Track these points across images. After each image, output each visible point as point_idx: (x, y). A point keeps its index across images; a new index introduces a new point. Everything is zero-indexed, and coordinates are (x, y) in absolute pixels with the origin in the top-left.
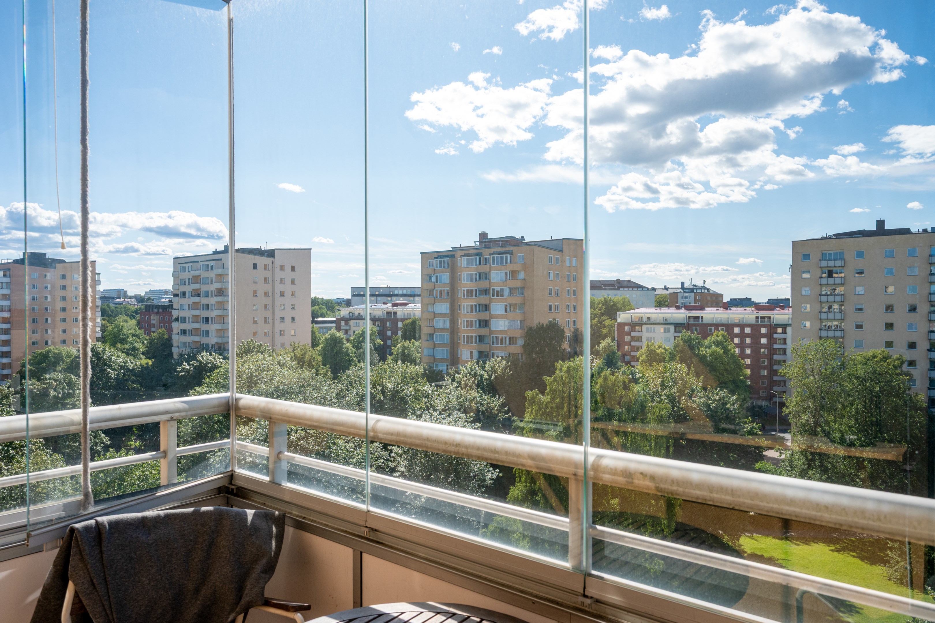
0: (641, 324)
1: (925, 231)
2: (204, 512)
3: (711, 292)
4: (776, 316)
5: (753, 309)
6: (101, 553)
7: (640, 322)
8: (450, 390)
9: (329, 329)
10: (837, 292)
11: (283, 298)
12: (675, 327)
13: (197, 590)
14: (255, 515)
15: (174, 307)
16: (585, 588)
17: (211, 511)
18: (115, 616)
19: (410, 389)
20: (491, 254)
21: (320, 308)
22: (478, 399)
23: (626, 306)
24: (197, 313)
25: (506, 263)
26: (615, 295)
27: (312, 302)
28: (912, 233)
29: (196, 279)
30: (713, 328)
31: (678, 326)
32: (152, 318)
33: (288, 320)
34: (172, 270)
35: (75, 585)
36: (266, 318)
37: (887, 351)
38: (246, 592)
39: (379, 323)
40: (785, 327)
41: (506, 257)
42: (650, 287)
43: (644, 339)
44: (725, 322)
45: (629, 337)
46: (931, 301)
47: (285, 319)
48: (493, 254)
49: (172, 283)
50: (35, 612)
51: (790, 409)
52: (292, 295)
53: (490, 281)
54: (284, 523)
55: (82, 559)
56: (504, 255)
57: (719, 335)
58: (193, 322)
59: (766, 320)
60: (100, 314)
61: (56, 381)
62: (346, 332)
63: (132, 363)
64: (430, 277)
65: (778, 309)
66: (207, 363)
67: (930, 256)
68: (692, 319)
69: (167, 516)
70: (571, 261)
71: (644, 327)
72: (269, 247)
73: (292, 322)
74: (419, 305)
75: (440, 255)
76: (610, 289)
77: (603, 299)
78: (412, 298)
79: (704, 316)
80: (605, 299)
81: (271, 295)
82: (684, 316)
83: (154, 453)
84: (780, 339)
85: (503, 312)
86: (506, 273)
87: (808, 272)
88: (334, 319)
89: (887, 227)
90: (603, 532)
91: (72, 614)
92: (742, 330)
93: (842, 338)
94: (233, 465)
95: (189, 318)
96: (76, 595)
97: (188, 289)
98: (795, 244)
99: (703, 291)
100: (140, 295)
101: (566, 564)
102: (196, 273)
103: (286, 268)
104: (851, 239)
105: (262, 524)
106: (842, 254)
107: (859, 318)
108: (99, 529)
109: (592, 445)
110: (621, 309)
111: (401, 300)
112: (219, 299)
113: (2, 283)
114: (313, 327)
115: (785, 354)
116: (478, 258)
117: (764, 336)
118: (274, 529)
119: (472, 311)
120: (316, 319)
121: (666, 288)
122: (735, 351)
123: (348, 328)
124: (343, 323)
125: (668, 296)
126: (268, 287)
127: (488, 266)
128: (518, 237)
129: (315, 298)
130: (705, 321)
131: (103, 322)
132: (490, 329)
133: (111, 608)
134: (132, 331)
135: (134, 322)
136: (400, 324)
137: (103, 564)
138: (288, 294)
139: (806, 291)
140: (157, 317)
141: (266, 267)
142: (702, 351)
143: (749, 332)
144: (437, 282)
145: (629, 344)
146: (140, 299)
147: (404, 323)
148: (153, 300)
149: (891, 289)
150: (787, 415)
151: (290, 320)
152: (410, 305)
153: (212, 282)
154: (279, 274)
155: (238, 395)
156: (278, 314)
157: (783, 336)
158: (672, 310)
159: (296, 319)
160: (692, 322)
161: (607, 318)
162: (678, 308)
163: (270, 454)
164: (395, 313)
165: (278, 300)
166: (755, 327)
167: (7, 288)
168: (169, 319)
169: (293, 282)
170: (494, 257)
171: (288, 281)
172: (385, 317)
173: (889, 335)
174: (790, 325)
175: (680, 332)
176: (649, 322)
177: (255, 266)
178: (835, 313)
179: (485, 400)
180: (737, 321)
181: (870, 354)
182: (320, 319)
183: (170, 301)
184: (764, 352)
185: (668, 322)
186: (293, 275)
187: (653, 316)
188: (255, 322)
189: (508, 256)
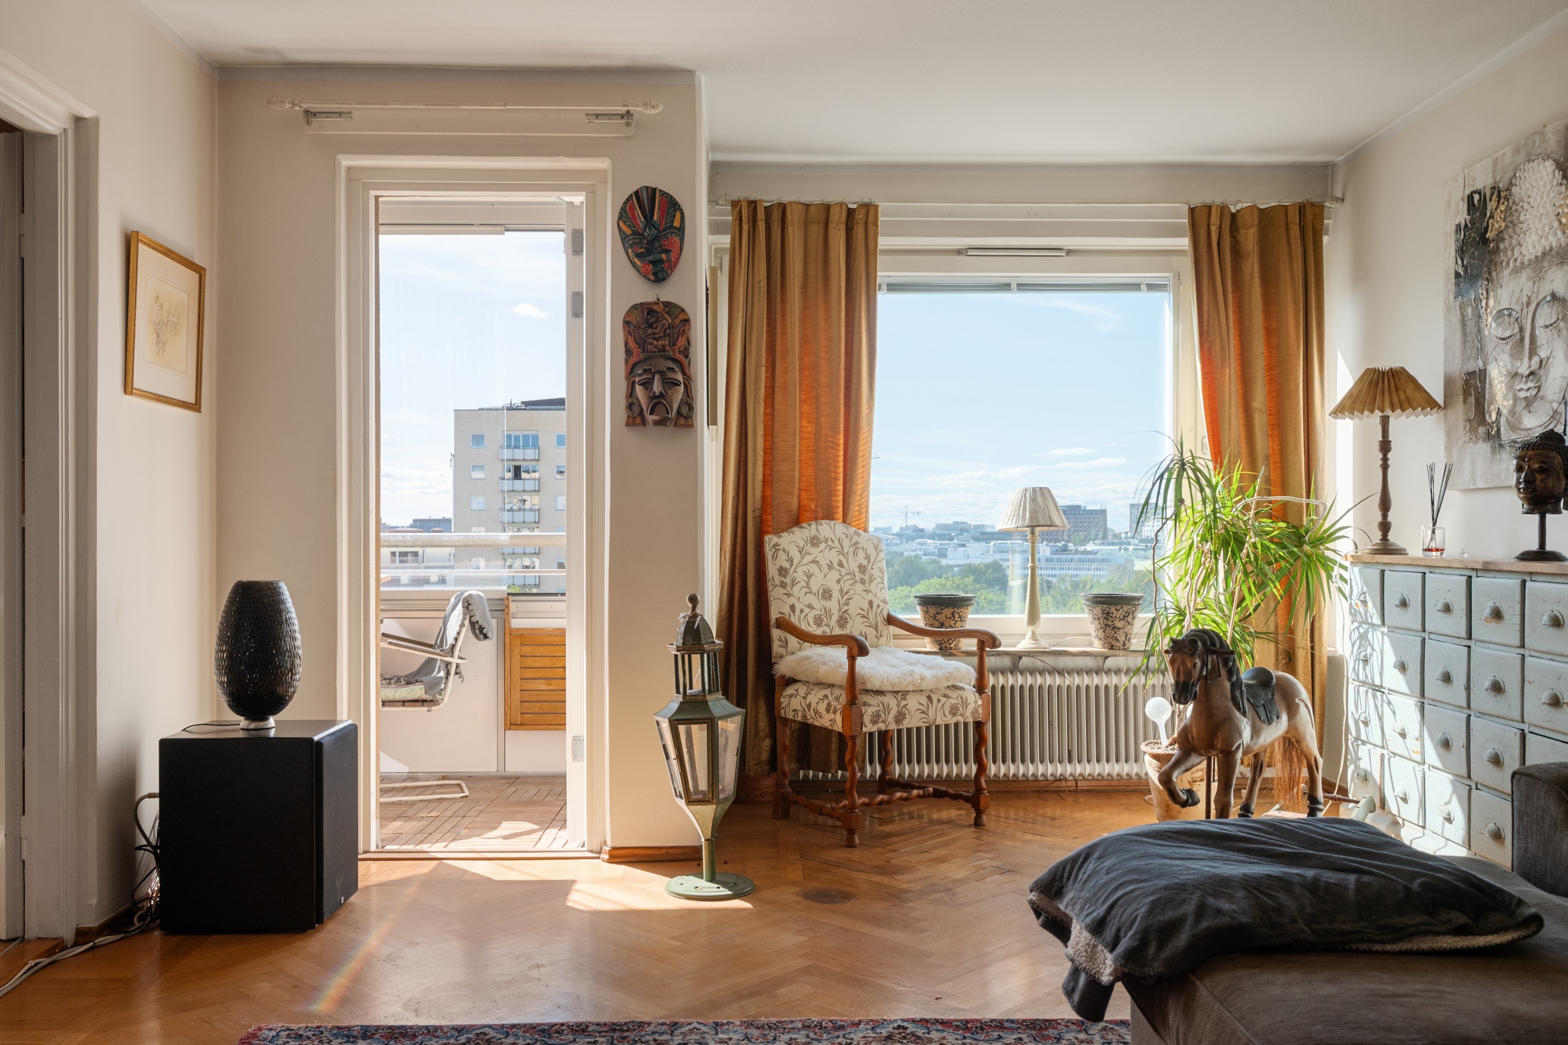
10: (528, 506)
87: (482, 468)
98: (459, 414)
104: (550, 413)
106: (536, 438)
139: (475, 502)
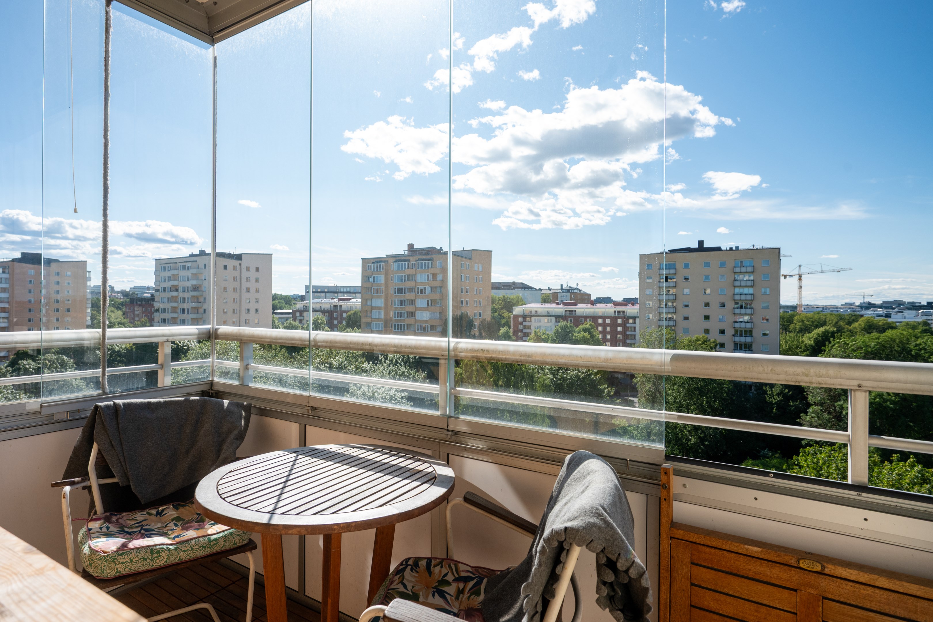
0: (531, 316)
1: (731, 249)
2: (193, 400)
3: (582, 292)
4: (628, 310)
5: (612, 305)
6: (118, 424)
7: (529, 314)
8: (384, 367)
9: (287, 319)
10: (670, 293)
11: (248, 293)
12: (556, 318)
13: (188, 452)
14: (229, 403)
15: (156, 300)
16: (448, 425)
17: (197, 400)
18: (128, 467)
19: (352, 366)
20: (417, 261)
21: (279, 302)
22: (406, 373)
23: (520, 302)
24: (175, 305)
25: (428, 267)
26: (512, 294)
27: (273, 297)
28: (722, 250)
29: (175, 277)
30: (583, 319)
31: (558, 318)
32: (136, 309)
33: (252, 311)
34: (154, 269)
35: (99, 445)
36: (234, 310)
37: (706, 335)
38: (223, 451)
39: (327, 314)
40: (634, 318)
41: (428, 263)
42: (538, 288)
43: (533, 328)
44: (592, 315)
45: (522, 326)
46: (735, 300)
47: (250, 310)
48: (418, 261)
49: (154, 280)
50: (68, 466)
51: (638, 379)
52: (256, 291)
53: (416, 282)
54: (250, 410)
55: (104, 427)
56: (427, 262)
57: (587, 325)
58: (172, 313)
59: (621, 313)
60: (90, 305)
61: (50, 361)
62: (301, 321)
63: (118, 346)
64: (369, 278)
65: (630, 305)
66: (183, 346)
67: (735, 267)
68: (568, 312)
69: (165, 402)
70: (478, 267)
71: (533, 318)
72: (237, 252)
73: (256, 313)
74: (360, 300)
75: (378, 261)
76: (508, 289)
77: (502, 296)
78: (354, 295)
79: (577, 310)
80: (504, 296)
81: (238, 290)
82: (562, 310)
83: (154, 365)
84: (631, 327)
85: (426, 306)
86: (428, 276)
87: (651, 278)
88: (291, 311)
89: (705, 246)
90: (459, 390)
91: (96, 465)
92: (604, 321)
93: (674, 326)
94: (213, 376)
95: (168, 309)
96: (99, 452)
97: (167, 285)
98: (642, 257)
99: (576, 291)
100: (125, 291)
101: (438, 413)
102: (175, 272)
103: (251, 269)
104: (681, 254)
105: (235, 410)
106: (674, 265)
107: (686, 312)
108: (116, 407)
109: (453, 337)
110: (515, 304)
111: (346, 296)
112: (195, 293)
113: (1, 278)
114: (273, 317)
115: (635, 338)
116: (406, 263)
117: (619, 325)
118: (243, 413)
119: (401, 305)
120: (276, 311)
121: (549, 289)
122: (599, 337)
123: (302, 318)
124: (298, 314)
125: (551, 295)
126: (236, 285)
127: (414, 269)
128: (438, 247)
129: (275, 294)
130: (577, 314)
131: (93, 312)
132: (415, 319)
133: (125, 461)
134: (119, 320)
135: (120, 313)
136: (344, 315)
137: (119, 432)
138: (252, 290)
139: (649, 292)
140: (140, 308)
141: (234, 268)
142: (575, 336)
143: (609, 322)
144: (374, 282)
145: (521, 331)
146: (124, 293)
147: (348, 314)
148: (137, 295)
149: (708, 291)
150: (636, 384)
151: (254, 311)
152: (352, 300)
153: (188, 280)
154: (245, 274)
155: (217, 327)
156: (244, 306)
157: (633, 325)
158: (554, 305)
159: (259, 311)
160: (568, 315)
161: (505, 311)
162: (558, 304)
163: (240, 366)
164: (341, 306)
165: (245, 295)
166: (614, 319)
167: (6, 283)
168: (151, 310)
169: (257, 281)
170: (418, 263)
171: (253, 280)
172: (333, 309)
173: (706, 325)
174: (638, 317)
175: (559, 322)
176: (537, 314)
177: (225, 267)
178: (669, 308)
179: (411, 374)
180: (600, 314)
181: (694, 338)
182: (279, 311)
183: (152, 295)
184: (620, 337)
185: (551, 314)
186: (257, 275)
187: (540, 310)
188: (225, 313)
189: (430, 262)
